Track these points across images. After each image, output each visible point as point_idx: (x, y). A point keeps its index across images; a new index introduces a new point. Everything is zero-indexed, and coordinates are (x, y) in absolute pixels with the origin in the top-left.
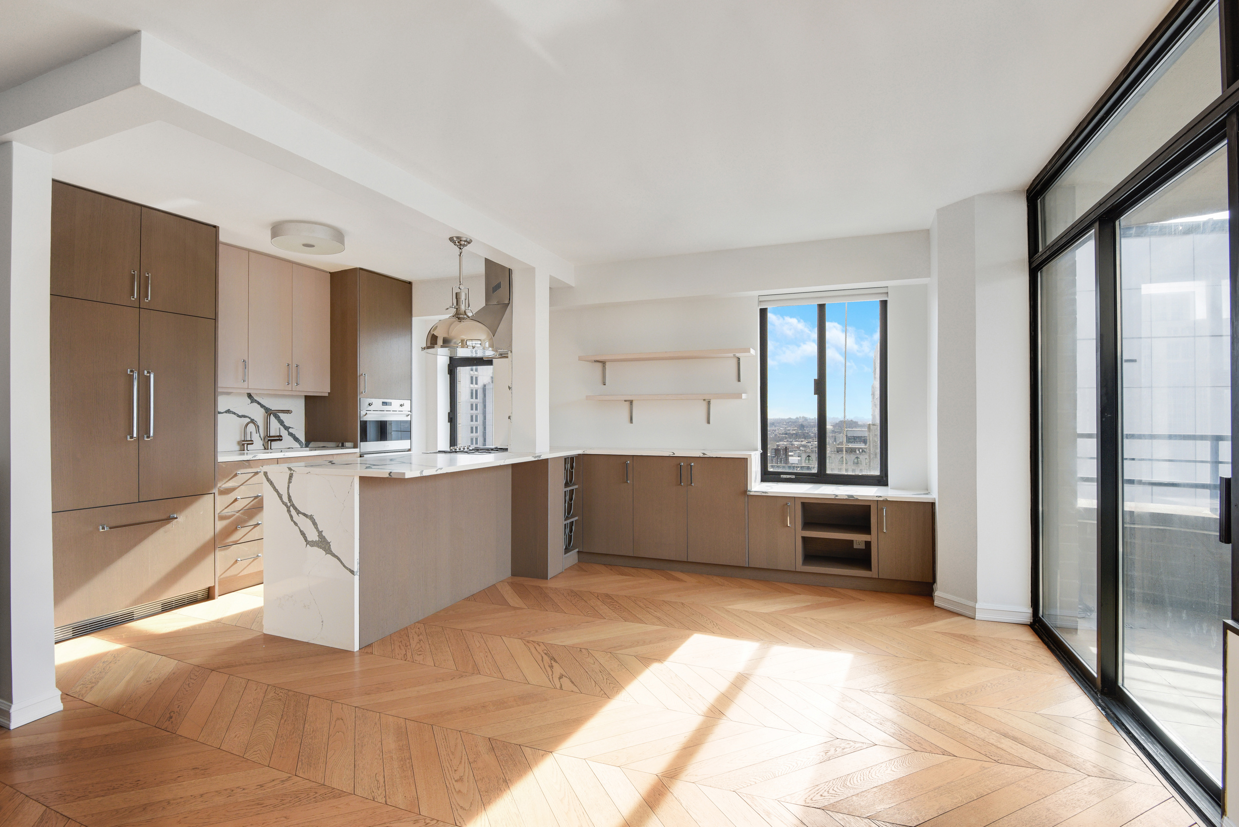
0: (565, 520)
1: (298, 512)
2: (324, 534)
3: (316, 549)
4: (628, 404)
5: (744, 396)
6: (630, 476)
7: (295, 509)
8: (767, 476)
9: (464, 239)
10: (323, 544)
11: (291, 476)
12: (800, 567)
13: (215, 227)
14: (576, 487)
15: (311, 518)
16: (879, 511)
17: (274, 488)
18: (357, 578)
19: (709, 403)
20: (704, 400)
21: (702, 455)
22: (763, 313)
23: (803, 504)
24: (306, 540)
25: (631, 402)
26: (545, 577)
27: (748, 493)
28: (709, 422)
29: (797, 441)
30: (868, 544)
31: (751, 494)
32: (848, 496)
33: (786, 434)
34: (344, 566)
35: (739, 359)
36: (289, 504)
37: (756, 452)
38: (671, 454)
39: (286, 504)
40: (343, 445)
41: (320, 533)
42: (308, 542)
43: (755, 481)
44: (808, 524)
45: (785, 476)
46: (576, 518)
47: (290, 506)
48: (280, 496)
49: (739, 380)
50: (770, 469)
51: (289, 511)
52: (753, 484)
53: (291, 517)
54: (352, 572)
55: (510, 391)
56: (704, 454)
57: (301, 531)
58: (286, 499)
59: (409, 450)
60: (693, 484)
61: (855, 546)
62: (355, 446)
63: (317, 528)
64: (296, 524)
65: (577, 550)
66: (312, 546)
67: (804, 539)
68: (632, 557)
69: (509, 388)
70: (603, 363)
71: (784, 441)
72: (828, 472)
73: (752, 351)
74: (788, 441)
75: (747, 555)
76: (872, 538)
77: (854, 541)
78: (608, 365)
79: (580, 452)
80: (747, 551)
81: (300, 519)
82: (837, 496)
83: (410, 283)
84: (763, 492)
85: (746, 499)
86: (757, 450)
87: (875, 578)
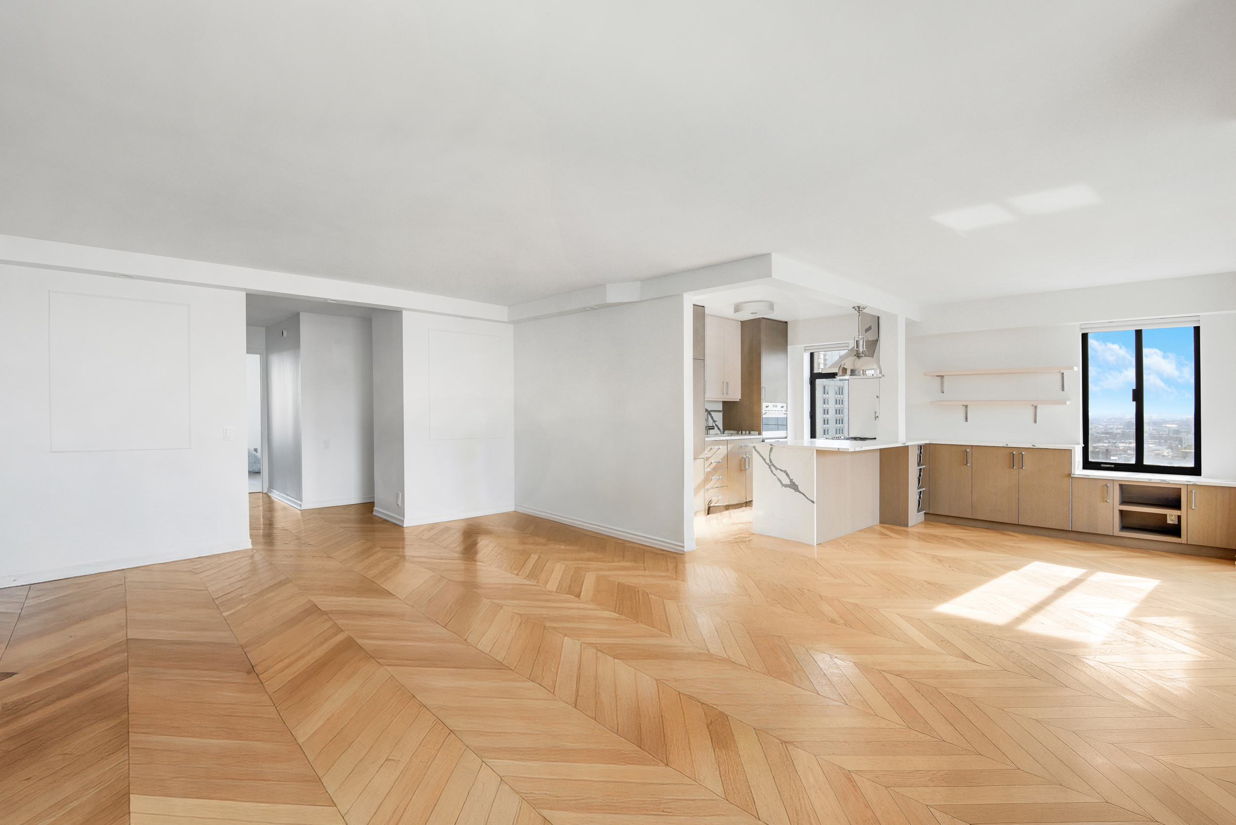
0: (918, 489)
1: (777, 469)
2: (793, 480)
3: (788, 489)
4: (964, 407)
5: (1068, 403)
6: (969, 460)
7: (775, 467)
8: (1088, 465)
9: (862, 307)
10: (793, 486)
11: (771, 449)
12: (1117, 531)
13: (703, 307)
14: (924, 467)
15: (785, 472)
16: (1189, 493)
17: (760, 455)
18: (815, 505)
19: (1036, 407)
20: (1033, 405)
21: (1032, 447)
22: (1085, 337)
23: (1121, 486)
24: (782, 484)
25: (966, 407)
26: (907, 526)
27: (1072, 476)
28: (1035, 422)
29: (1123, 443)
30: (1179, 517)
31: (1075, 476)
32: (1161, 480)
33: (1107, 433)
34: (807, 498)
35: (1063, 374)
36: (770, 464)
37: (1079, 446)
38: (1005, 446)
39: (768, 464)
40: (749, 433)
41: (791, 480)
42: (783, 485)
43: (1078, 469)
44: (1124, 502)
45: (1105, 466)
46: (924, 489)
47: (771, 465)
48: (764, 460)
49: (1063, 390)
50: (1091, 460)
51: (770, 468)
52: (1076, 470)
53: (772, 471)
54: (813, 502)
55: (878, 399)
56: (1033, 446)
57: (778, 479)
58: (768, 461)
59: (786, 438)
60: (1024, 468)
61: (1169, 522)
62: (760, 434)
63: (789, 477)
64: (774, 475)
65: (924, 512)
66: (786, 487)
67: (1122, 512)
68: (971, 519)
69: (877, 397)
70: (942, 377)
71: (1105, 443)
72: (1145, 463)
73: (1075, 368)
74: (1109, 442)
75: (1070, 522)
76: (1183, 512)
77: (1168, 515)
78: (945, 379)
79: (928, 442)
80: (1070, 519)
81: (777, 472)
82: (1151, 480)
83: (786, 322)
84: (1085, 475)
85: (1071, 480)
86: (1079, 444)
87: (1185, 544)
